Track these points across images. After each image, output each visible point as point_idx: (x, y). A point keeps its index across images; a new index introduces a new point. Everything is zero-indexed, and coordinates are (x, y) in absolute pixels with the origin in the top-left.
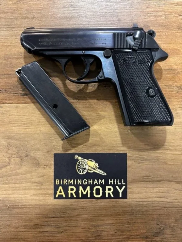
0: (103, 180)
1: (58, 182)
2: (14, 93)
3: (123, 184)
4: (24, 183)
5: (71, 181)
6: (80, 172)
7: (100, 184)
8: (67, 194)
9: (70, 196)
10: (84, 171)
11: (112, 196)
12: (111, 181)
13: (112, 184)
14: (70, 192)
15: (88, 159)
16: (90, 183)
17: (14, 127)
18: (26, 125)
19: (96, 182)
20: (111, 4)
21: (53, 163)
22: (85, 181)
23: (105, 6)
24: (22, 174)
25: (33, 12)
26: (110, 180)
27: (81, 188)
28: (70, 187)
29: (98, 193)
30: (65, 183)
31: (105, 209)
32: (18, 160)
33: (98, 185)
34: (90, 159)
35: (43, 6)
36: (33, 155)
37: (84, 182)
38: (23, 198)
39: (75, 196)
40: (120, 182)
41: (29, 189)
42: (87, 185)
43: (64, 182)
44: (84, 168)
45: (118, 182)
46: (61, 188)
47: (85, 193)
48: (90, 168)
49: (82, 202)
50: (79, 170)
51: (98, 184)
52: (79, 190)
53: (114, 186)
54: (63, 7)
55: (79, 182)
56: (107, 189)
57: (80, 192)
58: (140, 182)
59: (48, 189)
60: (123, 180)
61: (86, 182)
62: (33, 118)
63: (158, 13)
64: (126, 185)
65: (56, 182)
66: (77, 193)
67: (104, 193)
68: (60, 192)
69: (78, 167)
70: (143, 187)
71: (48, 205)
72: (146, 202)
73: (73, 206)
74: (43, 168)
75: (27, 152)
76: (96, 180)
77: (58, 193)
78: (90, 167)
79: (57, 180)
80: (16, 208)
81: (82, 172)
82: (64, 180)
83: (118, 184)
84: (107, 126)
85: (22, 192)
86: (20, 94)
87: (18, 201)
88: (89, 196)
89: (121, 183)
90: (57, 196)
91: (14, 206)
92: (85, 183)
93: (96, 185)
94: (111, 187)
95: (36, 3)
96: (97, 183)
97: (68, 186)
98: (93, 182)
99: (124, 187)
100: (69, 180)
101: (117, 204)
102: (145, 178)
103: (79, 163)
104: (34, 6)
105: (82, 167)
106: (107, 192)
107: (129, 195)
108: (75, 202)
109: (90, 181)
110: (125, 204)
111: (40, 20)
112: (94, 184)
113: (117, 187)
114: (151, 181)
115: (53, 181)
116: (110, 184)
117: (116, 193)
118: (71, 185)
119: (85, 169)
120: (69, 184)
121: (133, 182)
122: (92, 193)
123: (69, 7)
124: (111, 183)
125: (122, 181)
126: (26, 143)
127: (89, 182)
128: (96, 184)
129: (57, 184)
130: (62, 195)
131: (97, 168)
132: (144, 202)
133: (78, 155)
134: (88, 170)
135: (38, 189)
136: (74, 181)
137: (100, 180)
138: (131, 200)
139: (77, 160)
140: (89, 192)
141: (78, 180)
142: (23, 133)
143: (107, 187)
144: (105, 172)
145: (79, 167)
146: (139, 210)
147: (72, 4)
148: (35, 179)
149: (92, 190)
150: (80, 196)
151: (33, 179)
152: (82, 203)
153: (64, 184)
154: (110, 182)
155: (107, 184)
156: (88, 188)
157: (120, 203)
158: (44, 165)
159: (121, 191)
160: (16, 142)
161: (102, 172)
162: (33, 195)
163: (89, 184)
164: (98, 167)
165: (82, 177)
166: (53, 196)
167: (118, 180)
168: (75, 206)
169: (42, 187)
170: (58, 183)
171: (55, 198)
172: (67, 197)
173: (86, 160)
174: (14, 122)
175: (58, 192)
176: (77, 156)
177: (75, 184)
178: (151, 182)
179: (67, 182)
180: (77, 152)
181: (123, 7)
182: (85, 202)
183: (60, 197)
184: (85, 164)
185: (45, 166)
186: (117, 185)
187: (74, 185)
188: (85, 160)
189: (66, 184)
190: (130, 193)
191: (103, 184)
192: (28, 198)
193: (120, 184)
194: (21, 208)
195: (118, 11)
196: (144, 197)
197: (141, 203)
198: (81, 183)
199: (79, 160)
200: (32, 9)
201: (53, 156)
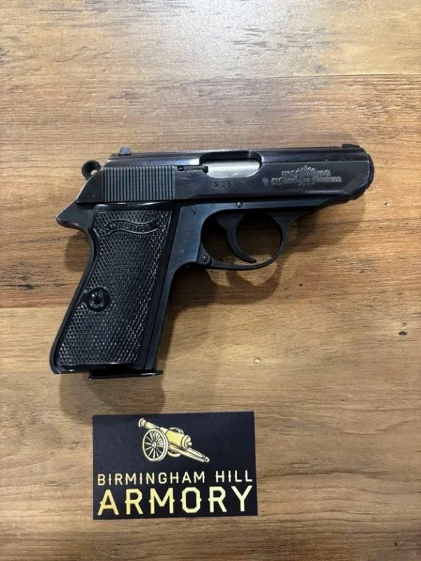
0: (203, 473)
1: (103, 480)
2: (5, 284)
3: (247, 480)
4: (26, 485)
5: (131, 476)
6: (151, 456)
7: (195, 482)
8: (122, 506)
9: (128, 512)
10: (160, 455)
11: (224, 510)
12: (220, 474)
13: (223, 481)
14: (128, 502)
15: (167, 427)
16: (174, 480)
17: (4, 359)
18: (31, 354)
19: (186, 477)
20: (211, 87)
21: (91, 437)
22: (163, 476)
23: (198, 93)
24: (22, 465)
25: (45, 111)
26: (217, 472)
27: (153, 492)
28: (129, 492)
29: (191, 504)
30: (118, 481)
31: (208, 539)
32: (14, 432)
33: (192, 485)
34: (173, 426)
35: (65, 97)
36: (47, 421)
37: (159, 478)
38: (26, 519)
39: (141, 512)
40: (241, 476)
41: (39, 499)
42: (168, 485)
43: (116, 479)
44: (159, 448)
45: (236, 476)
46: (108, 493)
47: (162, 504)
48: (172, 447)
49: (158, 524)
50: (148, 452)
51: (190, 482)
52: (149, 498)
53: (227, 486)
54: (110, 98)
55: (150, 478)
56: (211, 494)
57: (152, 501)
58: (285, 475)
59: (79, 497)
60: (246, 471)
61: (165, 479)
63: (312, 104)
64: (254, 484)
65: (99, 480)
66: (145, 504)
67: (205, 504)
68: (108, 502)
69: (146, 447)
70: (291, 488)
71: (81, 534)
72: (300, 521)
73: (135, 535)
74: (70, 449)
75: (34, 415)
76: (186, 473)
77: (103, 506)
78: (172, 444)
79: (99, 475)
80: (11, 541)
81: (156, 457)
82: (116, 475)
83: (237, 480)
84: (208, 350)
85: (24, 504)
86: (19, 286)
87: (14, 525)
88: (171, 511)
89: (244, 479)
90: (100, 513)
91: (6, 535)
92: (162, 481)
93: (187, 484)
94: (220, 489)
95: (51, 90)
96: (189, 479)
97: (125, 487)
98: (181, 479)
99: (249, 488)
100: (127, 475)
101: (234, 529)
102: (296, 466)
103: (149, 435)
104: (48, 97)
105: (154, 445)
106: (212, 499)
107: (260, 507)
108: (140, 525)
109: (174, 475)
110: (253, 528)
111: (60, 126)
112: (183, 482)
113: (234, 488)
114: (310, 474)
115: (91, 479)
116: (217, 481)
117: (231, 501)
118: (131, 485)
119: (161, 449)
120: (127, 483)
121: (269, 475)
122: (178, 504)
123: (122, 97)
124: (220, 479)
125: (245, 474)
126: (31, 393)
127: (172, 478)
128: (187, 482)
129: (99, 484)
130: (112, 510)
131: (189, 446)
132: (296, 521)
133: (145, 419)
134: (169, 450)
135: (59, 498)
136: (138, 477)
137: (195, 474)
138: (265, 518)
139: (144, 430)
140: (172, 501)
141: (148, 475)
142: (25, 373)
143: (212, 489)
144: (206, 456)
145: (149, 446)
146: (286, 540)
147: (128, 90)
148: (51, 475)
149: (177, 496)
150: (153, 511)
151: (47, 476)
152: (156, 527)
153: (116, 483)
154: (217, 477)
155: (211, 481)
156: (170, 492)
157: (241, 525)
158: (73, 443)
159: (242, 498)
160: (8, 391)
161: (201, 455)
162: (47, 511)
163: (171, 482)
164: (190, 444)
165: (156, 468)
166: (92, 513)
167: (236, 472)
168: (141, 535)
169: (67, 493)
170: (102, 482)
171: (96, 517)
172: (123, 515)
173: (164, 430)
174: (5, 348)
175: (103, 503)
176: (144, 421)
177: (141, 483)
178: (309, 476)
179: (123, 480)
180: (145, 412)
181: (237, 92)
182: (163, 526)
183: (108, 515)
184: (161, 437)
185: (74, 445)
186: (233, 483)
187: (137, 486)
188: (162, 429)
189: (121, 484)
190: (264, 502)
191: (203, 481)
192: (37, 519)
193: (240, 481)
194: (21, 540)
196: (296, 511)
197: (289, 524)
198: (153, 482)
199: (147, 430)
200: (44, 103)
201: (92, 420)
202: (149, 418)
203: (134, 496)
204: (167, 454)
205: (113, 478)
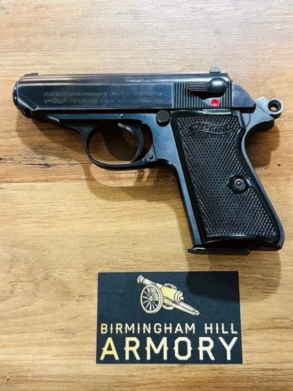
0: (193, 325)
1: (106, 328)
2: (27, 163)
3: (233, 332)
4: (38, 332)
5: (130, 326)
6: (148, 309)
7: (186, 332)
8: (121, 353)
9: (127, 358)
10: (155, 307)
11: (212, 358)
12: (208, 326)
13: (211, 332)
14: (127, 349)
15: (162, 284)
16: (168, 331)
17: (24, 225)
18: (46, 221)
19: (179, 328)
21: (96, 291)
22: (158, 327)
23: (191, 10)
24: (35, 315)
25: (63, 25)
26: (206, 324)
27: (149, 341)
28: (128, 340)
29: (183, 352)
30: (119, 330)
31: (198, 384)
32: (29, 287)
33: (184, 335)
34: (167, 283)
36: (58, 277)
37: (155, 328)
38: (37, 362)
39: (138, 358)
40: (228, 328)
41: (49, 344)
42: (162, 335)
43: (117, 328)
44: (154, 301)
45: (223, 328)
46: (110, 340)
47: (157, 351)
48: (166, 301)
49: (152, 369)
50: (145, 305)
51: (182, 332)
52: (146, 346)
53: (215, 337)
54: (118, 14)
55: (147, 328)
56: (201, 344)
57: (148, 349)
58: (268, 329)
59: (85, 343)
60: (232, 324)
61: (160, 329)
62: (61, 208)
64: (239, 336)
65: (102, 329)
66: (142, 351)
67: (195, 352)
68: (110, 349)
69: (144, 300)
70: (273, 340)
71: (85, 376)
72: (281, 370)
73: (133, 379)
74: (77, 301)
75: (47, 271)
76: (179, 325)
77: (105, 351)
78: (166, 298)
79: (102, 325)
80: (22, 382)
81: (152, 309)
82: (117, 325)
83: (224, 332)
85: (35, 349)
86: (38, 165)
87: (26, 367)
88: (165, 358)
89: (230, 331)
90: (102, 358)
91: (18, 377)
92: (157, 330)
93: (179, 334)
94: (208, 339)
96: (181, 330)
97: (125, 336)
98: (174, 330)
99: (235, 339)
100: (127, 325)
101: (221, 375)
102: (277, 321)
103: (146, 290)
104: (65, 14)
105: (151, 299)
106: (201, 349)
107: (245, 356)
108: (138, 370)
109: (168, 326)
110: (238, 375)
111: (75, 36)
112: (176, 332)
113: (221, 339)
114: (289, 328)
115: (95, 328)
116: (206, 332)
117: (219, 351)
118: (130, 334)
119: (157, 303)
120: (126, 332)
121: (251, 328)
122: (171, 352)
124: (209, 331)
125: (231, 327)
126: (46, 253)
127: (166, 328)
128: (179, 332)
129: (102, 332)
130: (112, 356)
131: (181, 301)
132: (277, 370)
133: (143, 276)
134: (164, 304)
135: (67, 344)
136: (136, 327)
137: (187, 325)
138: (249, 366)
139: (143, 285)
140: (166, 349)
141: (145, 325)
142: (41, 236)
143: (202, 339)
144: (196, 310)
145: (146, 300)
148: (61, 324)
149: (171, 345)
150: (149, 358)
151: (57, 324)
152: (152, 372)
153: (117, 332)
154: (206, 328)
155: (200, 332)
156: (164, 341)
157: (228, 372)
158: (80, 296)
159: (229, 348)
160: (26, 252)
161: (191, 309)
162: (56, 356)
163: (165, 332)
164: (182, 298)
165: (152, 319)
166: (95, 358)
167: (223, 324)
168: (138, 379)
169: (75, 340)
170: (104, 331)
171: (99, 361)
172: (122, 360)
173: (160, 286)
174: (25, 216)
175: (105, 349)
176: (143, 278)
177: (139, 332)
178: (289, 330)
179: (123, 329)
180: (143, 271)
182: (158, 371)
183: (109, 359)
184: (157, 292)
185: (81, 298)
186: (221, 334)
187: (136, 335)
188: (157, 284)
189: (121, 332)
190: (248, 352)
191: (194, 332)
192: (47, 362)
193: (227, 332)
194: (32, 381)
195: (214, 17)
196: (277, 361)
197: (271, 373)
198: (149, 332)
199: (145, 285)
200: (63, 18)
201: (97, 277)
202: (147, 275)
203: (132, 344)
204: (162, 307)
205: (114, 327)
